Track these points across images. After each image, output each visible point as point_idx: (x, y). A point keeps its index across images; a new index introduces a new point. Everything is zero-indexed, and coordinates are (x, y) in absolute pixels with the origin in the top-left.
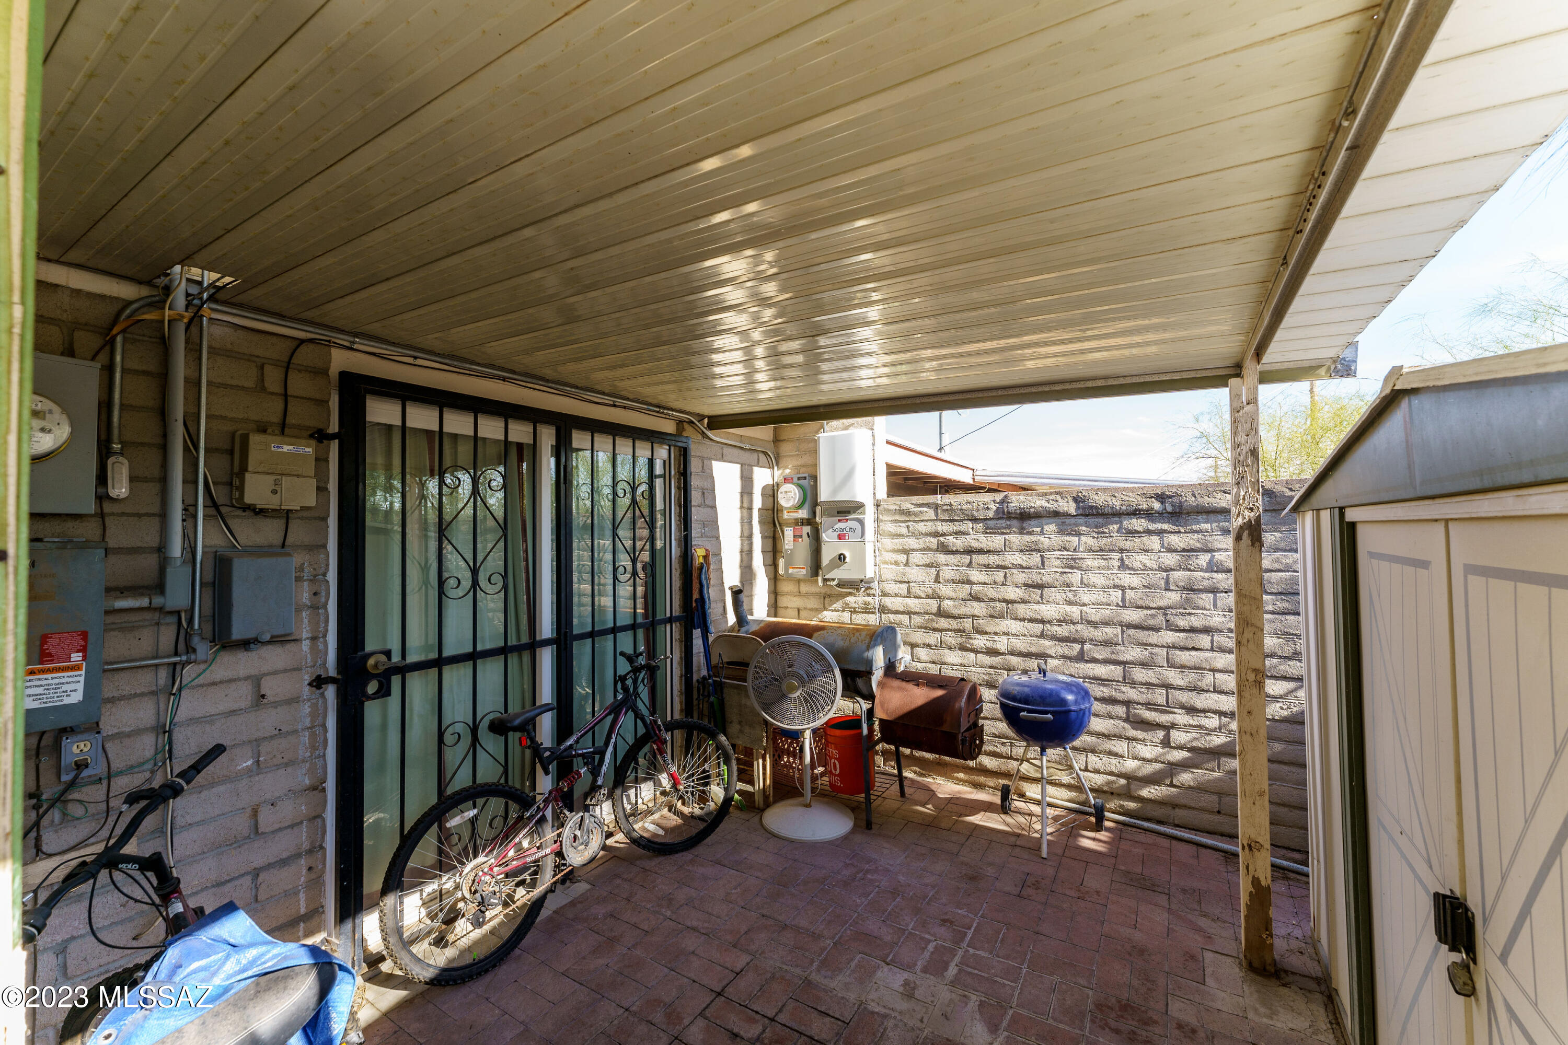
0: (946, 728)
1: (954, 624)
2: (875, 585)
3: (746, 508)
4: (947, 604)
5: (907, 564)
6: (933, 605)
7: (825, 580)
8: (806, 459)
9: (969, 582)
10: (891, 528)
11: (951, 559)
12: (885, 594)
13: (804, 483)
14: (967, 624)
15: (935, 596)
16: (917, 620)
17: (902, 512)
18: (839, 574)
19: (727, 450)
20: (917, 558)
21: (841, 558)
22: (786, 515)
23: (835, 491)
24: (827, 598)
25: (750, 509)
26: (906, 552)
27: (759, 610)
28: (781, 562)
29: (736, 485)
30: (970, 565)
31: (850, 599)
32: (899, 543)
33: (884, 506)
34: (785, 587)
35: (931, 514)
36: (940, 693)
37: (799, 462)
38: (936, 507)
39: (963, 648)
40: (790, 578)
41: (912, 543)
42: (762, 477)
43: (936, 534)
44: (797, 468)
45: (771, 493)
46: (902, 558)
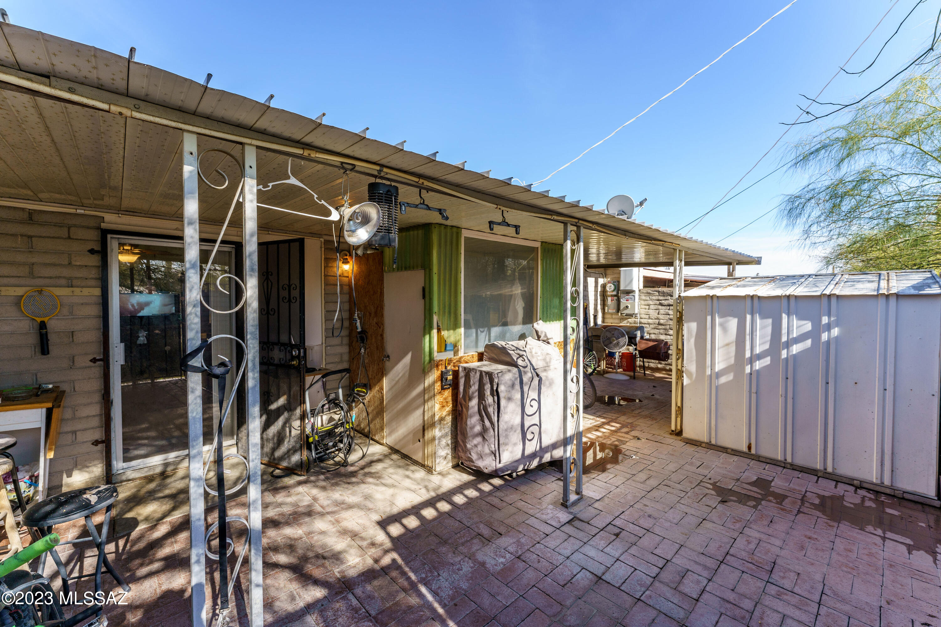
0: (657, 351)
1: (663, 327)
2: (638, 315)
3: (596, 291)
4: (662, 321)
5: (649, 309)
6: (657, 321)
7: (621, 314)
8: (616, 276)
9: (669, 315)
10: (644, 298)
11: (663, 307)
12: (641, 318)
13: (615, 283)
14: (668, 327)
15: (658, 319)
16: (652, 326)
17: (648, 293)
18: (626, 312)
19: (592, 274)
20: (652, 307)
21: (627, 307)
22: (609, 293)
23: (626, 287)
24: (622, 319)
25: (597, 291)
26: (649, 305)
27: (599, 322)
28: (606, 308)
29: (593, 284)
30: (669, 310)
31: (629, 320)
32: (646, 302)
33: (642, 291)
34: (607, 316)
35: (657, 294)
36: (656, 343)
37: (613, 276)
38: (659, 292)
39: (666, 334)
40: (609, 313)
41: (651, 302)
42: (601, 281)
43: (658, 300)
44: (612, 279)
45: (604, 286)
46: (647, 307)
